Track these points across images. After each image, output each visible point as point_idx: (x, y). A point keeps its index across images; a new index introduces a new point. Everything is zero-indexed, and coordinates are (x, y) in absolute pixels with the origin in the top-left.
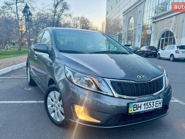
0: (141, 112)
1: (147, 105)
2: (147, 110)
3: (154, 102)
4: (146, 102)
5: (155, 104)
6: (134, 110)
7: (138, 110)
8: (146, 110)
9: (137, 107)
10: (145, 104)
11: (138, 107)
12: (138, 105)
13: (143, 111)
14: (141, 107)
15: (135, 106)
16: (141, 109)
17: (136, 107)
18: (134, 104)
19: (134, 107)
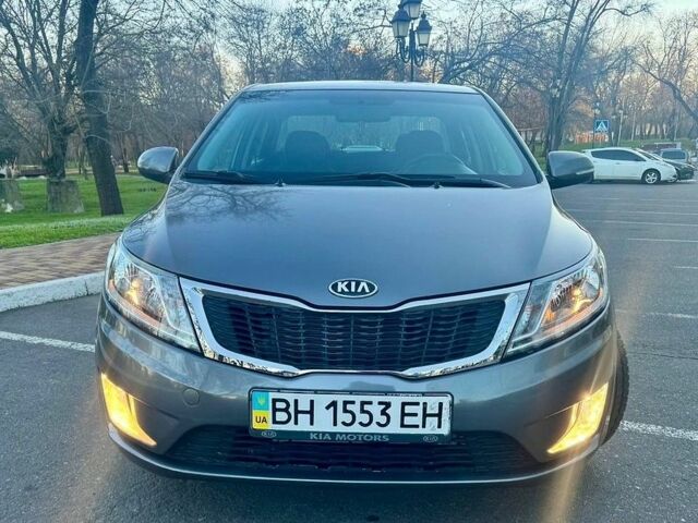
0: (312, 436)
1: (345, 411)
2: (347, 434)
3: (388, 405)
4: (340, 399)
5: (395, 412)
6: (275, 422)
7: (296, 423)
8: (341, 434)
9: (292, 410)
10: (334, 404)
11: (297, 412)
12: (296, 401)
13: (324, 433)
14: (311, 412)
15: (280, 405)
16: (312, 423)
17: (286, 410)
18: (273, 395)
19: (275, 410)
